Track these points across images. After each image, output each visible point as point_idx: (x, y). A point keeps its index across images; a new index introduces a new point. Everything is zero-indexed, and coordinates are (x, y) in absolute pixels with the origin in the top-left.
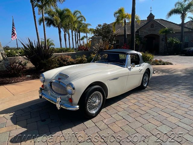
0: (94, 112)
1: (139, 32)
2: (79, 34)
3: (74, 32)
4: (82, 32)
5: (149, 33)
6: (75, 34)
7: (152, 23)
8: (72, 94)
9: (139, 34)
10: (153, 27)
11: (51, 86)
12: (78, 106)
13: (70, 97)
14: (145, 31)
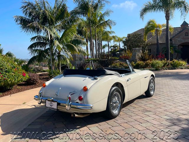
1: (173, 40)
2: (101, 43)
4: (104, 40)
5: (183, 42)
6: (98, 42)
7: (187, 31)
9: (173, 43)
10: (188, 36)
14: (179, 39)
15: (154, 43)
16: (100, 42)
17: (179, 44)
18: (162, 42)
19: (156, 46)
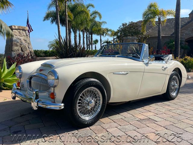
0: (87, 118)
2: (92, 37)
3: (85, 34)
4: (95, 33)
6: (87, 35)
8: (55, 87)
11: (30, 82)
12: (63, 104)
13: (52, 91)
14: (187, 32)
15: (154, 36)
16: (90, 36)
17: (187, 37)
18: (164, 35)
19: (157, 40)
